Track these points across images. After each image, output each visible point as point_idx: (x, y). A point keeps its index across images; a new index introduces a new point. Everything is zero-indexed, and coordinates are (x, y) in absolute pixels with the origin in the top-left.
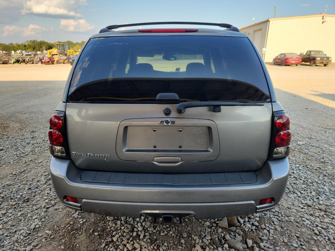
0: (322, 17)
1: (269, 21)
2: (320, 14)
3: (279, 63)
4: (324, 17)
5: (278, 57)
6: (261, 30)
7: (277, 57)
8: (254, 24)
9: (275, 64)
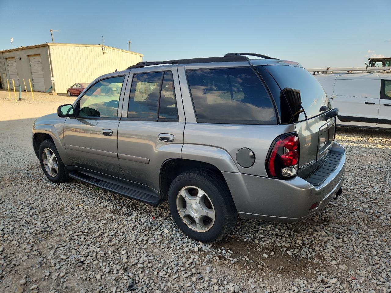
0: (101, 48)
1: (49, 46)
2: (99, 45)
3: (76, 93)
4: (103, 48)
5: (74, 87)
6: (39, 55)
7: (72, 87)
8: (26, 46)
9: (71, 95)
